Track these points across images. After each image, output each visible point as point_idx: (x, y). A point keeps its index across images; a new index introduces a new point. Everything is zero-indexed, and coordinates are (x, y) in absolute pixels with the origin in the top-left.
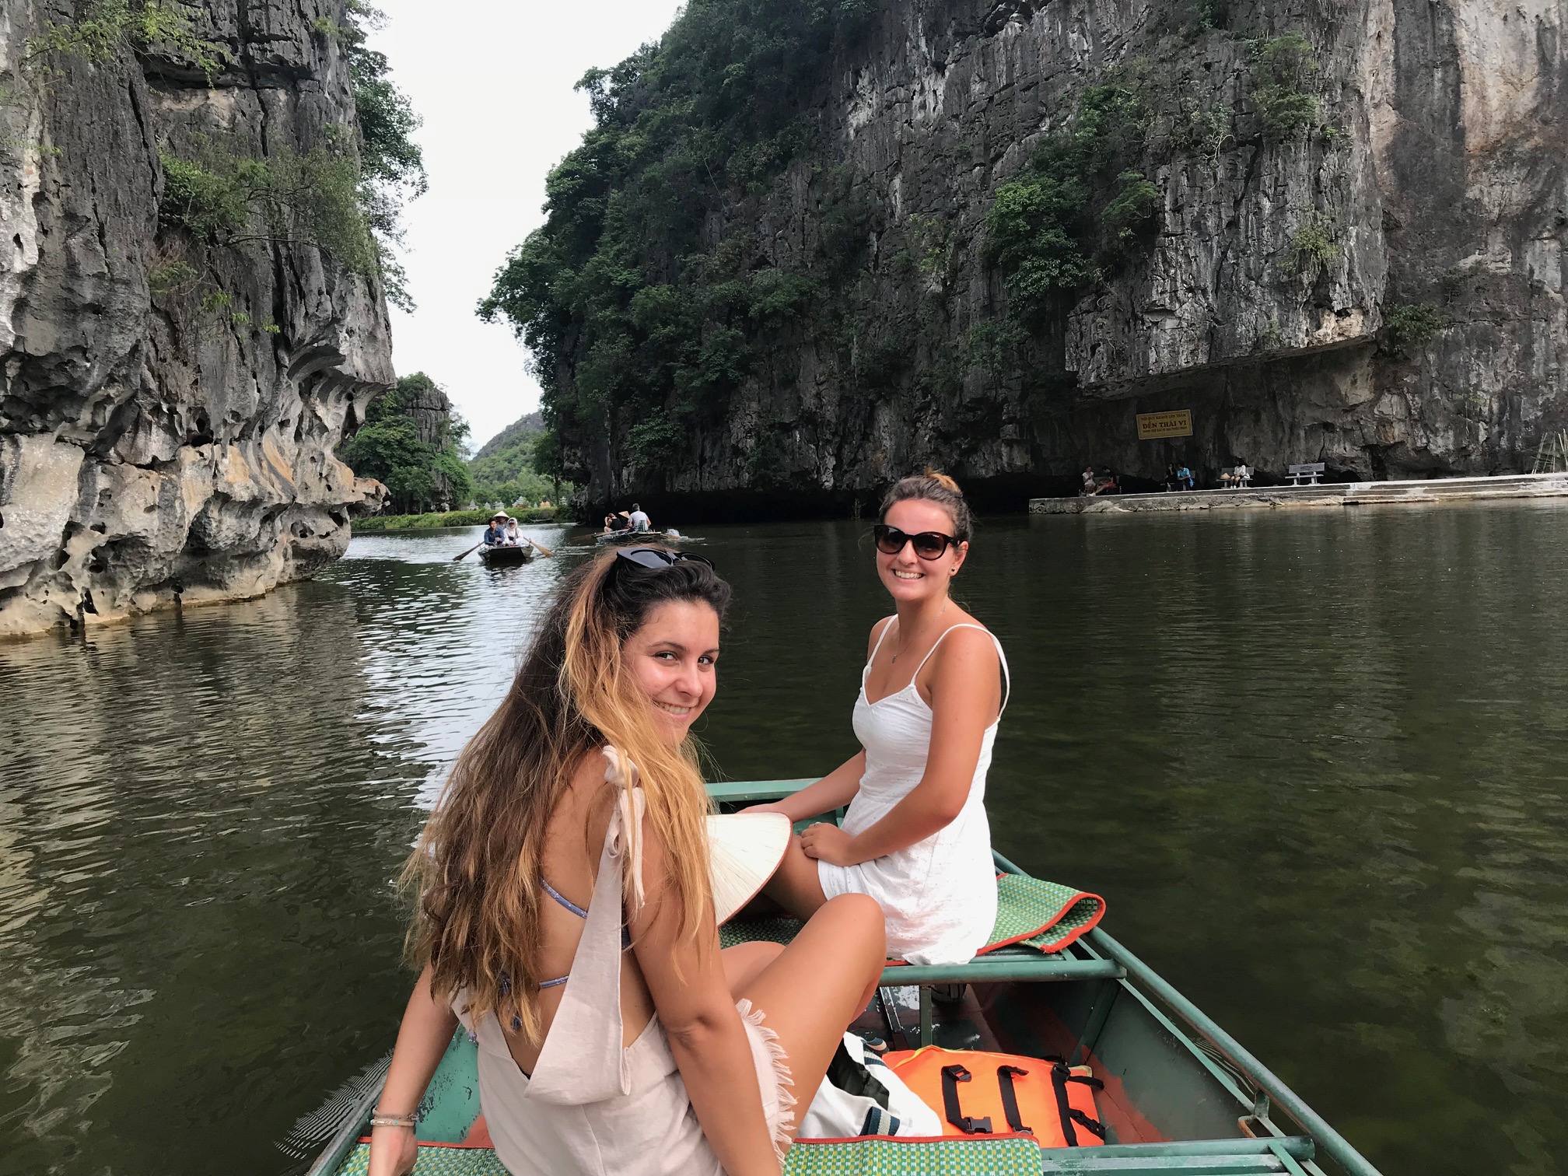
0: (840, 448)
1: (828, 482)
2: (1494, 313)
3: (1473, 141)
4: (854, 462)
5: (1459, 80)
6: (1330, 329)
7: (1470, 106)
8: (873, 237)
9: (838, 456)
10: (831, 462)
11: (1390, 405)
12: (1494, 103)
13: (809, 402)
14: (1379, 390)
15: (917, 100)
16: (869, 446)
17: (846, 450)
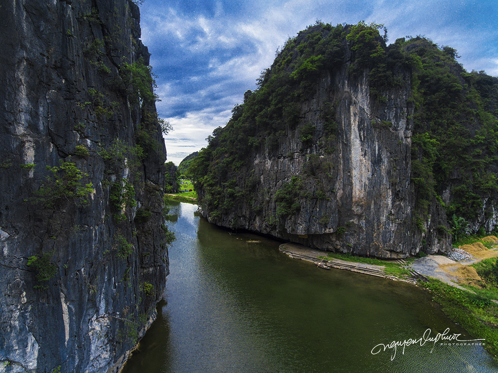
0: (249, 222)
1: (247, 227)
2: (354, 231)
3: (354, 200)
4: (252, 224)
5: (352, 189)
6: (327, 230)
7: (354, 193)
8: (257, 185)
9: (249, 223)
10: (248, 224)
11: (338, 242)
12: (357, 194)
13: (244, 213)
14: (337, 240)
15: (266, 162)
16: (255, 222)
17: (251, 222)
